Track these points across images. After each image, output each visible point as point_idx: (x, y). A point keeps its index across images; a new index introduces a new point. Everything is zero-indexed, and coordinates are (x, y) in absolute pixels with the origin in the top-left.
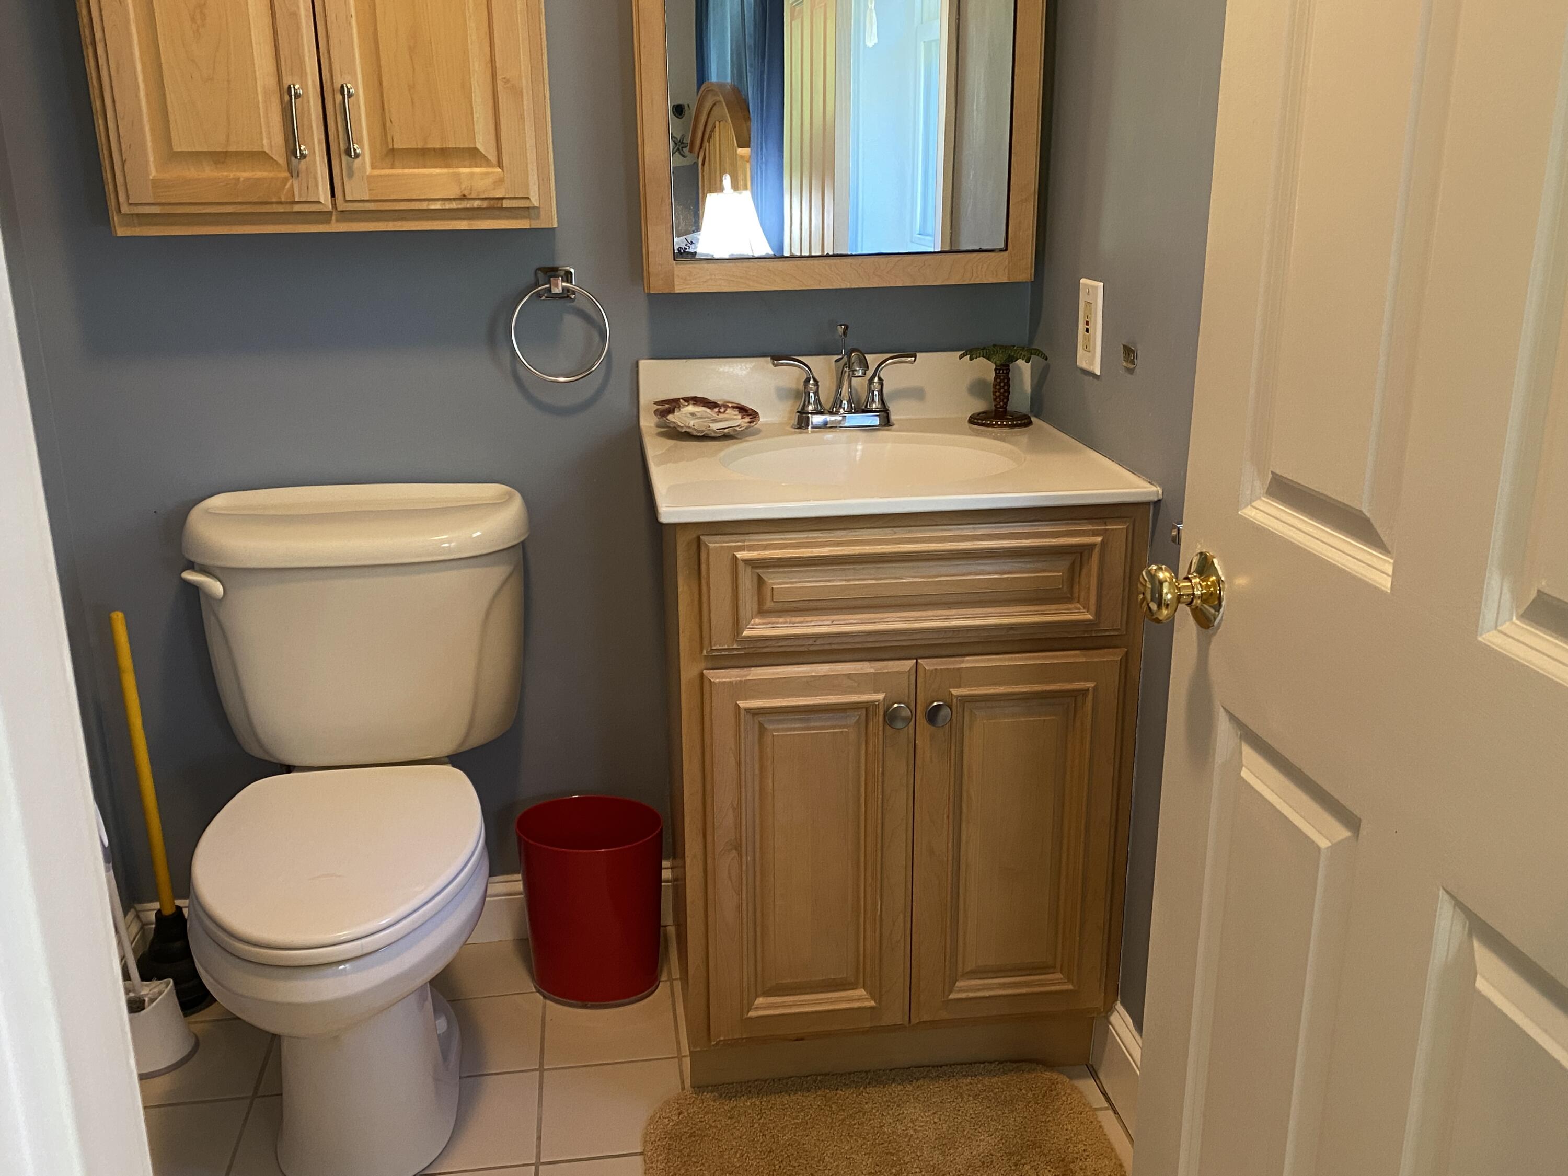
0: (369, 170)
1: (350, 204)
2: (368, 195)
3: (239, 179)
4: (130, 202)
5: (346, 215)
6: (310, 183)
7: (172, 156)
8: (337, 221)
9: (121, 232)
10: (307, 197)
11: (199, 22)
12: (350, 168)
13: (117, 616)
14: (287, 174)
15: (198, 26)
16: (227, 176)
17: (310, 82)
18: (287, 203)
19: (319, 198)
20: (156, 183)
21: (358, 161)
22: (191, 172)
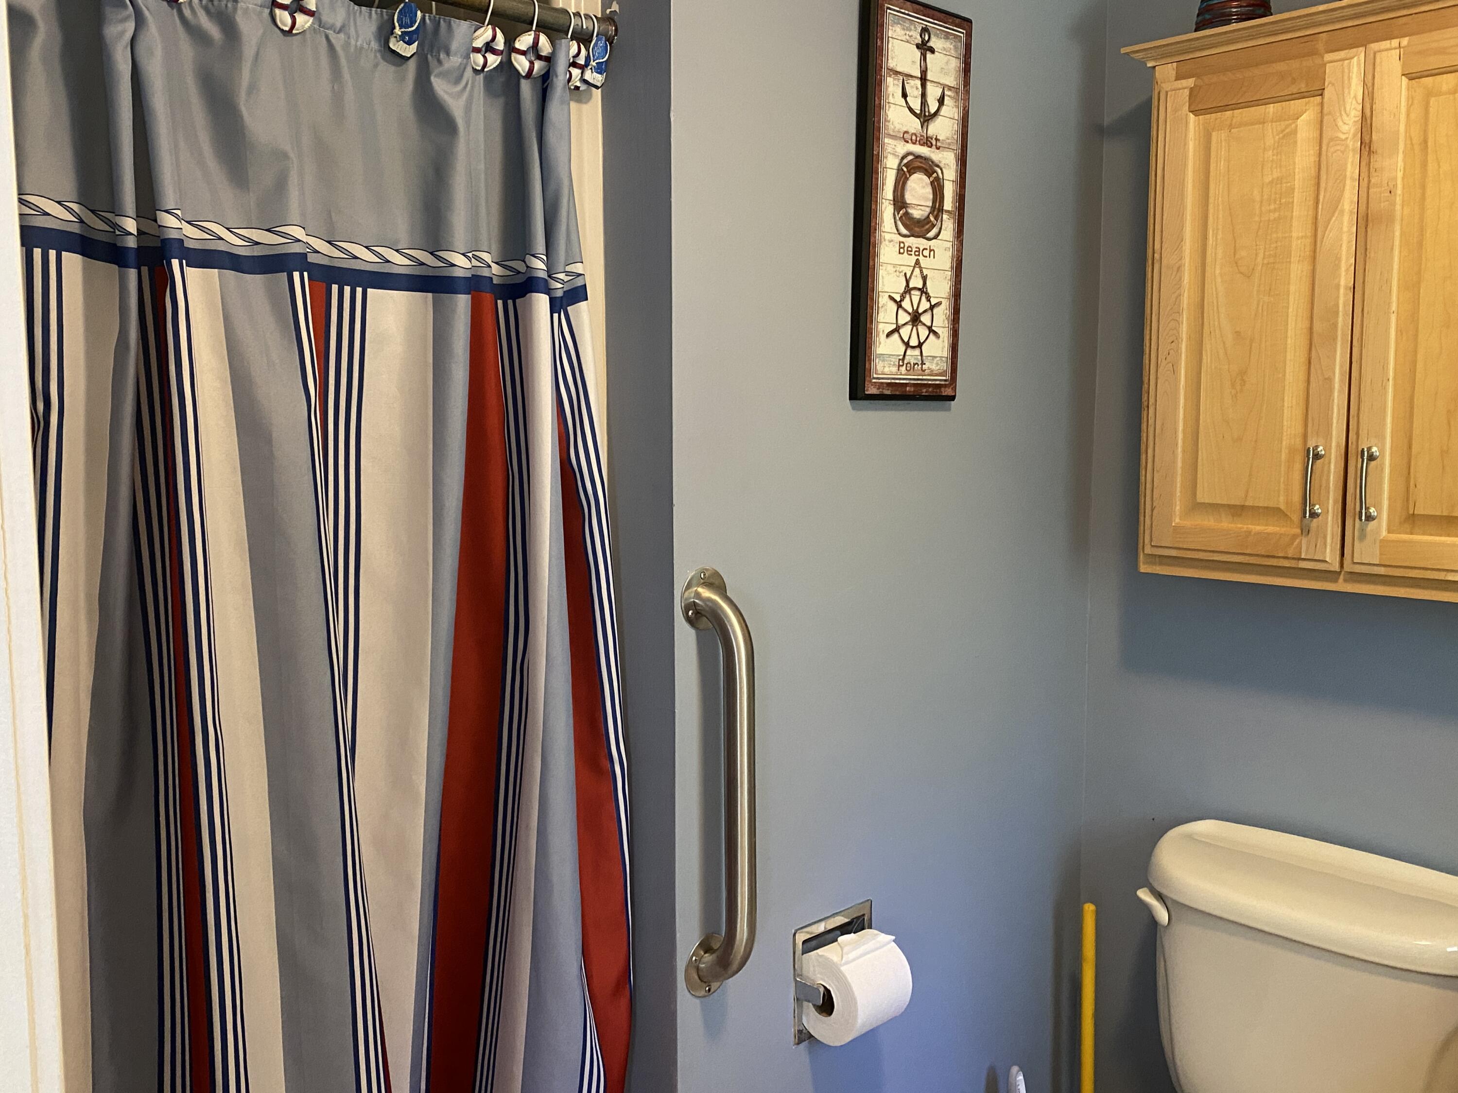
0: (1384, 533)
1: (1357, 566)
2: (1378, 560)
3: (1250, 532)
4: (1152, 544)
5: (1356, 577)
6: (1319, 542)
7: (1196, 507)
8: (1345, 581)
9: (1143, 568)
10: (1315, 555)
11: (1238, 388)
12: (1363, 530)
13: (1089, 908)
14: (1298, 531)
15: (1237, 392)
16: (1241, 528)
17: (1334, 444)
18: (1294, 559)
19: (1325, 557)
20: (1176, 529)
21: (1372, 525)
22: (1209, 521)
